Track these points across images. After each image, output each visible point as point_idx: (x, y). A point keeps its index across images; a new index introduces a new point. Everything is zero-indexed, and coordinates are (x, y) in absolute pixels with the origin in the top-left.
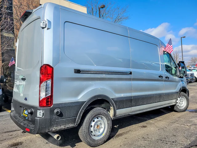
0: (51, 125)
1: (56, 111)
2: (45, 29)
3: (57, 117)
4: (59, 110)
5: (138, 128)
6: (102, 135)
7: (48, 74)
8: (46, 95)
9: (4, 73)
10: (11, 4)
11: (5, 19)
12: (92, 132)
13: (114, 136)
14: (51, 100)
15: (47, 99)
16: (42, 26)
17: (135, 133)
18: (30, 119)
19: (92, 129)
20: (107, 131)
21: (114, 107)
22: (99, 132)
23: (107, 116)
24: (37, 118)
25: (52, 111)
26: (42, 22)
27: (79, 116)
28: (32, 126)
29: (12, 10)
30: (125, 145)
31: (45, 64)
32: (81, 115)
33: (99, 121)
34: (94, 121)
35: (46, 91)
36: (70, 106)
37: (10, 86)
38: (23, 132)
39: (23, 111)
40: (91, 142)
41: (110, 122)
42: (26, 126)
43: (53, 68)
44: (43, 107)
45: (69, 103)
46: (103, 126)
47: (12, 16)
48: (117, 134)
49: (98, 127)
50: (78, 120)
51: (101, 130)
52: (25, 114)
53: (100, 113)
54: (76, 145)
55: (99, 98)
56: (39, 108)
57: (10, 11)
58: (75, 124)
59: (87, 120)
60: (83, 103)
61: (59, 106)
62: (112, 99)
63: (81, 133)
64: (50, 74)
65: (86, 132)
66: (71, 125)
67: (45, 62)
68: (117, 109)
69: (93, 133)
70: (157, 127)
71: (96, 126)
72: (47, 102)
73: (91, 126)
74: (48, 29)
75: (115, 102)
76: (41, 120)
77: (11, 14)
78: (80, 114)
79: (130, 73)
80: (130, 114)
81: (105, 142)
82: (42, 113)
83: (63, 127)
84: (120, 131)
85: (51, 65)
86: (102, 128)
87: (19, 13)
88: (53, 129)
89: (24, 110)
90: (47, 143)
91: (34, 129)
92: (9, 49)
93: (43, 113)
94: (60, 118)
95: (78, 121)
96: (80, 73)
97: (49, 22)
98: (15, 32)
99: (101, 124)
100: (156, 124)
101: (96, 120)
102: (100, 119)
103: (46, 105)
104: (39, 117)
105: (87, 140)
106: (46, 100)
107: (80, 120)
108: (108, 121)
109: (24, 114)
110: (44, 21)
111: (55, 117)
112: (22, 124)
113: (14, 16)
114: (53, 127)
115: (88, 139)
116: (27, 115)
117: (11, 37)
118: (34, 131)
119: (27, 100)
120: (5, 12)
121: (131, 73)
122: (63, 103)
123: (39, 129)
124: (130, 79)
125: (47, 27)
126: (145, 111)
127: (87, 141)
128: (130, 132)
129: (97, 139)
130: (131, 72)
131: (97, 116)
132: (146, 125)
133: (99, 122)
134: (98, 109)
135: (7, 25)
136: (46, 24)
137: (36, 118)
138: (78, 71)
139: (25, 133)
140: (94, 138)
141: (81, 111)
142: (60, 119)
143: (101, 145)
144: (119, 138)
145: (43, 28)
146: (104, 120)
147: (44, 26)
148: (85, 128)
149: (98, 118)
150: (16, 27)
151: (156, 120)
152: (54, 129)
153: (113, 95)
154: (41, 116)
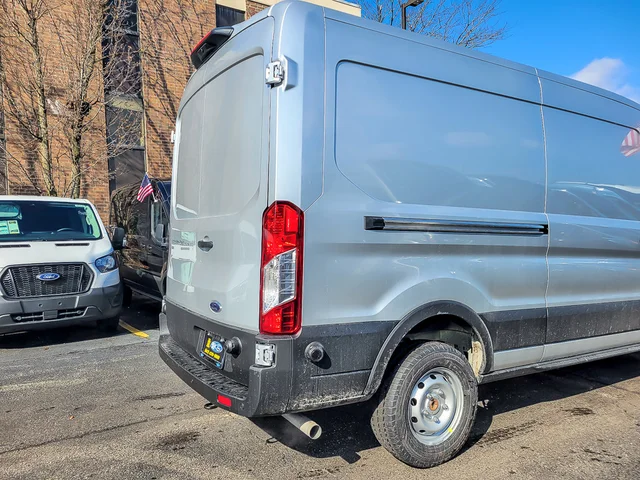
0: (297, 392)
1: (310, 349)
2: (278, 88)
3: (313, 367)
4: (320, 348)
5: (560, 414)
6: (446, 433)
7: (286, 233)
8: (282, 297)
9: (116, 218)
10: (134, 8)
11: (119, 55)
12: (415, 420)
13: (481, 436)
14: (296, 313)
15: (285, 310)
16: (272, 79)
17: (552, 429)
18: (229, 368)
19: (415, 411)
20: (464, 418)
21: (485, 341)
22: (438, 422)
23: (464, 372)
24: (255, 369)
25: (298, 349)
26: (271, 65)
27: (379, 367)
28: (235, 392)
29: (135, 28)
30: (526, 470)
31: (279, 203)
32: (385, 366)
33: (438, 386)
34: (421, 386)
35: (282, 286)
36: (350, 336)
37: (135, 259)
38: (207, 405)
39: (205, 343)
40: (412, 451)
41: (473, 392)
42: (217, 389)
43: (302, 213)
44: (275, 334)
45: (347, 325)
46: (449, 403)
47: (136, 47)
48: (490, 430)
49: (435, 406)
50: (374, 380)
51: (445, 417)
52: (210, 350)
53: (443, 360)
54: (359, 457)
55: (439, 313)
56: (259, 337)
57: (129, 32)
58: (366, 392)
59: (401, 382)
60: (390, 325)
61: (319, 333)
62: (481, 315)
63: (381, 423)
64: (294, 233)
65: (396, 419)
66: (353, 396)
67: (279, 196)
68: (495, 351)
69: (419, 425)
70: (630, 416)
71: (428, 400)
72: (285, 320)
73: (414, 402)
74: (289, 87)
75: (492, 326)
76: (267, 374)
77: (133, 39)
78: (382, 360)
79: (541, 230)
80: (538, 366)
81: (455, 454)
82: (271, 353)
83: (328, 400)
84: (499, 422)
85: (298, 204)
86: (447, 409)
87: (157, 37)
88: (302, 406)
89: (207, 337)
90: (268, 441)
91: (247, 400)
92: (130, 146)
93: (274, 355)
94: (322, 371)
95: (374, 382)
96: (381, 229)
97: (292, 64)
98: (144, 95)
99: (443, 396)
100: (624, 404)
101: (428, 382)
102: (439, 379)
103: (283, 328)
104: (261, 366)
105: (399, 444)
106: (283, 315)
107: (379, 382)
108: (465, 387)
109: (206, 351)
110: (278, 63)
111: (307, 367)
112: (204, 381)
113: (140, 45)
114: (303, 397)
115: (405, 443)
116: (220, 354)
117: (135, 112)
118: (247, 406)
119: (218, 308)
120: (119, 34)
121: (545, 230)
122: (332, 326)
123: (262, 402)
124: (540, 251)
125: (285, 82)
126: (586, 359)
127: (401, 448)
128: (535, 427)
129: (430, 444)
130: (546, 226)
131: (431, 370)
132: (586, 406)
133: (437, 391)
134: (434, 348)
135: (125, 73)
136: (284, 72)
137: (251, 368)
138: (376, 224)
139: (212, 408)
140: (421, 438)
141: (385, 353)
142: (321, 376)
143: (444, 462)
144: (502, 443)
145: (273, 85)
146: (453, 386)
147: (278, 80)
148: (396, 407)
149: (433, 377)
150: (147, 79)
151: (624, 393)
152: (303, 404)
153: (485, 304)
154: (268, 364)
